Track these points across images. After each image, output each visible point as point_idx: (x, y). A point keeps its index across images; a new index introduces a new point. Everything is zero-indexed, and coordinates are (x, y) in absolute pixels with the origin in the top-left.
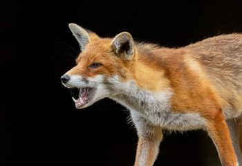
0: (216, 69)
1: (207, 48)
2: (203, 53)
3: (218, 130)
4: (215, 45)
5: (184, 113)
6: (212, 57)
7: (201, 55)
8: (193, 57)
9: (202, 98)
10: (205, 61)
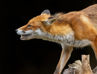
0: (96, 20)
1: (91, 11)
2: (89, 13)
3: (96, 45)
4: (95, 9)
5: (81, 40)
6: (94, 15)
7: (88, 14)
8: (85, 16)
9: (89, 33)
10: (90, 17)
